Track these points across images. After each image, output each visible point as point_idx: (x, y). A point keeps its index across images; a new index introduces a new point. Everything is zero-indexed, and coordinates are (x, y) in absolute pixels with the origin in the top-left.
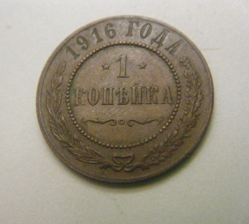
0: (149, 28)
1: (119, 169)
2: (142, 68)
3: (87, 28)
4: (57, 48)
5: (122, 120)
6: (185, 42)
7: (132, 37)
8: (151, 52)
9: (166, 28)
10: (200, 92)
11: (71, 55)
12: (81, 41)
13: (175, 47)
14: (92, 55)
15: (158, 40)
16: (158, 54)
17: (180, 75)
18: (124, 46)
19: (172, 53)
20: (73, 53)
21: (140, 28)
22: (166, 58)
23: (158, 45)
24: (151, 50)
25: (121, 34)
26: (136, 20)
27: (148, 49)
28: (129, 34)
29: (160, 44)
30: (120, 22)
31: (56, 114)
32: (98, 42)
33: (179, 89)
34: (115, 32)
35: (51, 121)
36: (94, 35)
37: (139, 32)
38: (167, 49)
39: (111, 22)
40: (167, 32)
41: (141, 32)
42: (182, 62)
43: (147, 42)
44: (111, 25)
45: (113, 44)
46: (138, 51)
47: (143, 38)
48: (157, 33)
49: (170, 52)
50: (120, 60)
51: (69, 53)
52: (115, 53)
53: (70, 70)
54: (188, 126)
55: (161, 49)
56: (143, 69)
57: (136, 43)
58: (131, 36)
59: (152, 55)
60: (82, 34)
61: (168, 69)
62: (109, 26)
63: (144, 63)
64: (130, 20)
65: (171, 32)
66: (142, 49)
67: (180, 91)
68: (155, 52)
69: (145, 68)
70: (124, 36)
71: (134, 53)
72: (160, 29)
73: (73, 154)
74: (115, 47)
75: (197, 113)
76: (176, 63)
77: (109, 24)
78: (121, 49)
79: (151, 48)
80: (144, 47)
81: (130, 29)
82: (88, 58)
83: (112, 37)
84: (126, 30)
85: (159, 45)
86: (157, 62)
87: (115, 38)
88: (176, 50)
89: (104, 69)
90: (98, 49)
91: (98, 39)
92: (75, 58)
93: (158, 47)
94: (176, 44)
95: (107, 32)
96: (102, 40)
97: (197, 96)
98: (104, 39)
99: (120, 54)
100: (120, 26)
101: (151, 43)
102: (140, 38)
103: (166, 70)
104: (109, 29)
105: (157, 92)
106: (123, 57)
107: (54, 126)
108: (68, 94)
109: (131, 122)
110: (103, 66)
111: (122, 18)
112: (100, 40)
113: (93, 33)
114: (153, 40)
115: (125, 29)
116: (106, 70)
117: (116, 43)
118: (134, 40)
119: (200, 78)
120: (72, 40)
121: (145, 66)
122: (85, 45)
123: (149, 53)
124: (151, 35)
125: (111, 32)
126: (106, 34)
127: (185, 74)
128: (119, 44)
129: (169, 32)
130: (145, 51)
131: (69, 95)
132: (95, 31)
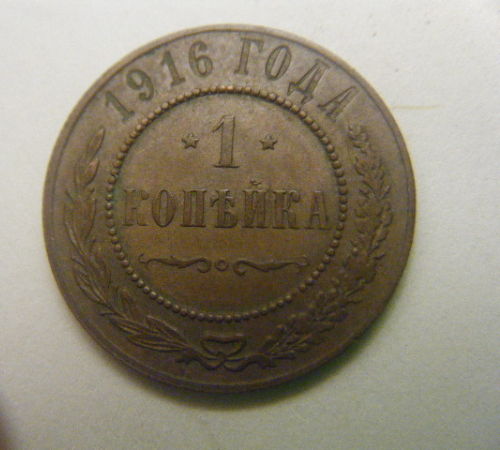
0: (286, 56)
1: (213, 364)
2: (268, 148)
3: (150, 51)
4: (86, 95)
5: (222, 261)
6: (361, 91)
7: (248, 77)
8: (286, 112)
9: (322, 59)
10: (386, 207)
11: (116, 112)
12: (138, 80)
13: (340, 103)
14: (160, 114)
15: (303, 85)
16: (302, 118)
17: (347, 166)
18: (231, 96)
19: (332, 116)
20: (121, 108)
21: (266, 54)
22: (319, 129)
23: (302, 97)
24: (287, 108)
25: (225, 66)
26: (257, 37)
27: (280, 105)
28: (241, 68)
29: (307, 93)
30: (222, 40)
31: (85, 244)
32: (173, 84)
33: (344, 198)
34: (211, 63)
35: (74, 257)
36: (166, 69)
37: (262, 63)
38: (321, 107)
39: (203, 38)
40: (322, 68)
41: (267, 64)
42: (351, 138)
43: (279, 88)
44: (203, 46)
45: (205, 89)
46: (261, 108)
47: (272, 78)
48: (301, 69)
49: (329, 115)
50: (221, 127)
51: (111, 106)
52: (210, 112)
53: (113, 146)
54: (358, 279)
55: (310, 105)
56: (270, 151)
57: (256, 91)
58: (246, 72)
59: (290, 119)
60: (139, 64)
61: (323, 152)
62: (197, 47)
63: (271, 138)
64: (243, 36)
65: (332, 67)
66: (270, 105)
67: (345, 203)
68: (296, 113)
69: (273, 149)
70: (229, 73)
71: (251, 112)
72: (309, 59)
73: (121, 329)
74: (211, 97)
75: (379, 253)
76: (338, 140)
77: (197, 43)
78: (222, 102)
79: (287, 103)
80: (274, 101)
81: (244, 56)
82: (153, 119)
83: (204, 75)
84: (233, 58)
85: (305, 98)
86: (299, 136)
87: (211, 77)
88: (342, 111)
89: (186, 148)
90: (173, 101)
91: (174, 78)
92: (124, 120)
93: (303, 102)
94: (341, 95)
95: (194, 60)
96: (183, 80)
97: (379, 215)
98: (187, 78)
99: (223, 114)
100: (223, 48)
101: (289, 93)
102: (264, 80)
103: (318, 153)
104: (199, 54)
105: (296, 201)
106: (227, 121)
107: (81, 269)
108: (109, 200)
109: (241, 266)
110: (184, 141)
111: (228, 30)
112: (178, 80)
113: (162, 64)
114: (294, 85)
115: (232, 56)
116: (190, 150)
117: (214, 88)
118: (251, 84)
119: (389, 175)
120: (117, 77)
121: (274, 143)
122: (145, 90)
123: (284, 114)
124: (287, 72)
125: (202, 63)
126: (192, 67)
127: (358, 165)
128: (219, 92)
129: (327, 67)
130: (275, 109)
131: (113, 202)
132: (168, 59)
